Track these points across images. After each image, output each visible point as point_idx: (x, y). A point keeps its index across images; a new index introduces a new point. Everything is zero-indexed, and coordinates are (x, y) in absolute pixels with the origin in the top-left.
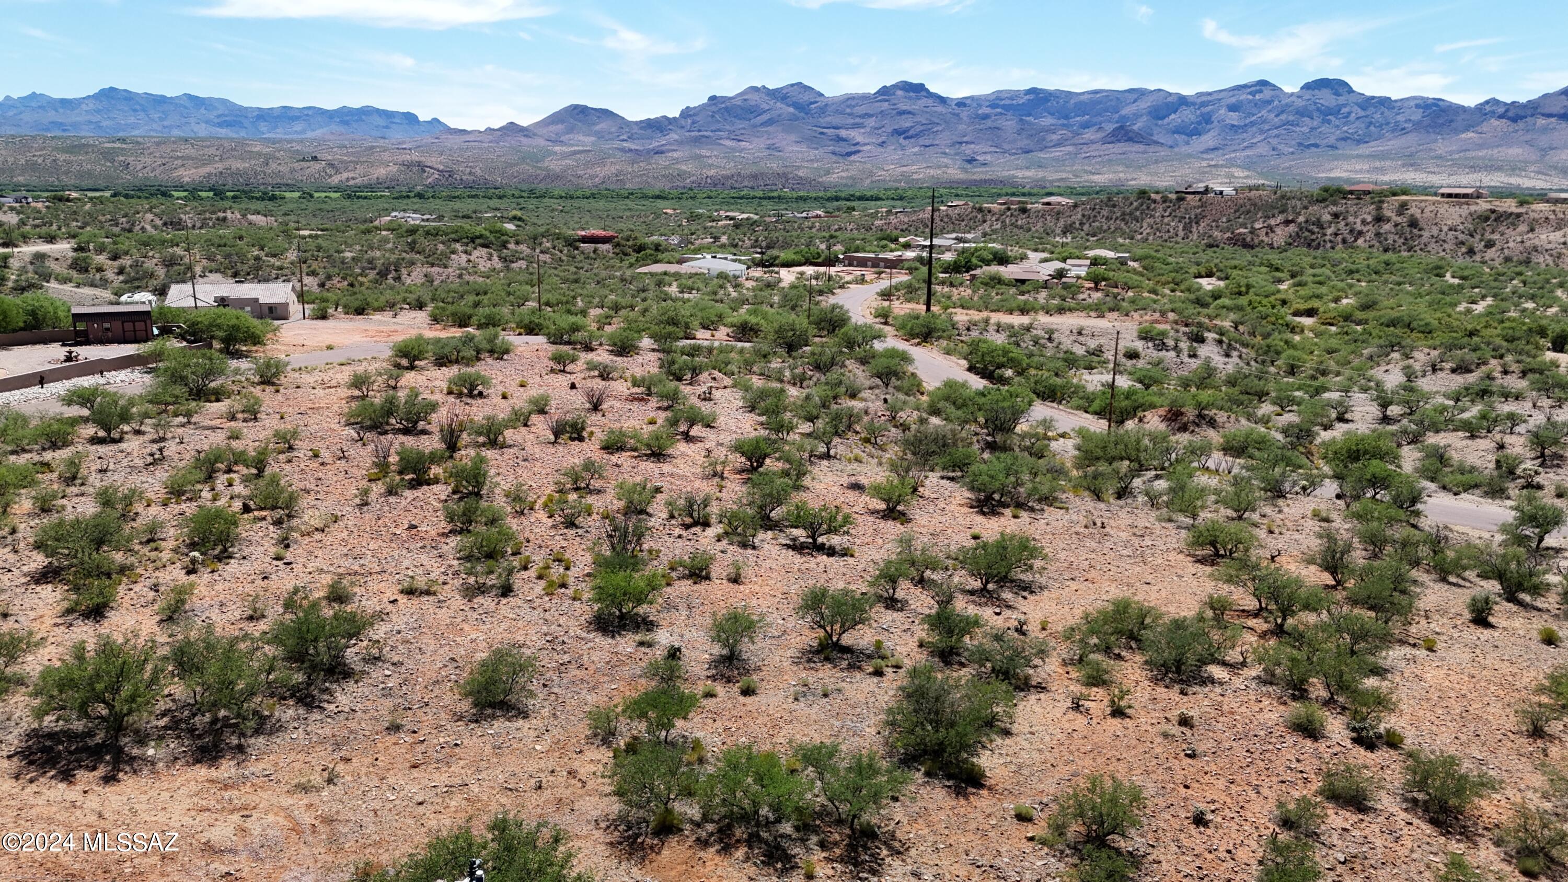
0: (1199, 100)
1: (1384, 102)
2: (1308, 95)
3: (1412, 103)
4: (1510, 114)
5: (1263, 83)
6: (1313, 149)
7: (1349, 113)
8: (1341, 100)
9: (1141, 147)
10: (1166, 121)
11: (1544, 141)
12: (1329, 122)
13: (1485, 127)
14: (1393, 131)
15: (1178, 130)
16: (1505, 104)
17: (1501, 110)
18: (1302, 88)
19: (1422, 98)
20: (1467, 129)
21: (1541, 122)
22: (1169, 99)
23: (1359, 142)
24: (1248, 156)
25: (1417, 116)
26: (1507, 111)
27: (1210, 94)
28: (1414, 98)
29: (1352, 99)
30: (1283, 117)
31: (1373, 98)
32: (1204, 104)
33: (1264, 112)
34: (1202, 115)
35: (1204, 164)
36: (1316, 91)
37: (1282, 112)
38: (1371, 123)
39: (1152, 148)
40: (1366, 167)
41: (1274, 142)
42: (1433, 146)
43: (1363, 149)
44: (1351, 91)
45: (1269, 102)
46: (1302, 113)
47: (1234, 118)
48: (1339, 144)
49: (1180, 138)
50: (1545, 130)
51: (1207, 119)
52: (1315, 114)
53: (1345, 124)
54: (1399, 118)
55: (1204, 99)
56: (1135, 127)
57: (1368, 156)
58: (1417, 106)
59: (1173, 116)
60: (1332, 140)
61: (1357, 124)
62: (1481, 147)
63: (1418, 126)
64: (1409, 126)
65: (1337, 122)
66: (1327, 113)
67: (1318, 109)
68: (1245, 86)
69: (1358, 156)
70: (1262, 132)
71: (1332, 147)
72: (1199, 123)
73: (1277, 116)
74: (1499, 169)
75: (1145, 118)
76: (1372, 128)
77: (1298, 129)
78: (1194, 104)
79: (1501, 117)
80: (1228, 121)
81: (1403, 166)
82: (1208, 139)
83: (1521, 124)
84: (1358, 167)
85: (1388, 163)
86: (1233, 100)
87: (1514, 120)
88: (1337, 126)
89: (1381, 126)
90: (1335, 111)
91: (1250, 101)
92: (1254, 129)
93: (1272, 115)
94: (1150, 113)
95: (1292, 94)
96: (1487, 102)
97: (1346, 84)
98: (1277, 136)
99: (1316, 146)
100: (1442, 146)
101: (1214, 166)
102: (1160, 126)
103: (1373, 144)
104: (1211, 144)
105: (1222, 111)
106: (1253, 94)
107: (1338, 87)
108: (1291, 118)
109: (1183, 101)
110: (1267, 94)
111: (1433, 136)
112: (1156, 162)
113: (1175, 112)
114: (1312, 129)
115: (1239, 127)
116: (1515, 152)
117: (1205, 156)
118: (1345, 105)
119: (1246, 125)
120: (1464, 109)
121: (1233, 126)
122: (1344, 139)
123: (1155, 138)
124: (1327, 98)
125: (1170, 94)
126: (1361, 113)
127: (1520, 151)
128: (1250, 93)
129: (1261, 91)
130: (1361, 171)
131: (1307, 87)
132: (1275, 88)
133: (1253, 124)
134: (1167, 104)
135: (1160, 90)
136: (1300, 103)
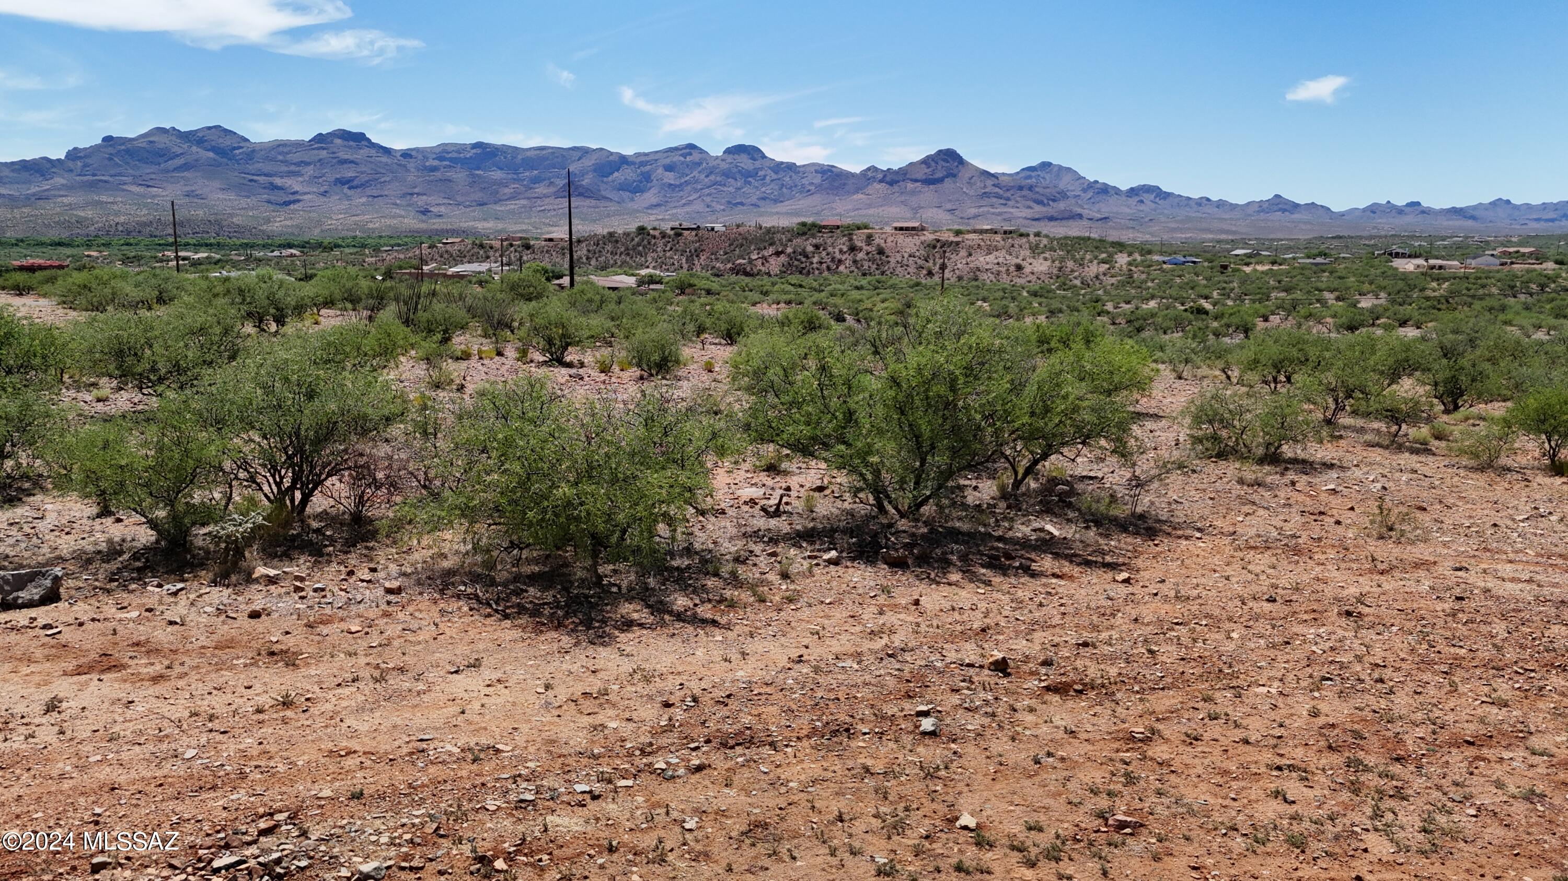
0: (638, 160)
1: (791, 167)
2: (730, 158)
3: (813, 169)
4: (888, 179)
5: (692, 147)
6: (740, 207)
7: (765, 176)
8: (758, 164)
9: (593, 202)
10: (610, 178)
11: (914, 202)
12: (750, 183)
13: (870, 190)
14: (801, 192)
15: (624, 187)
16: (882, 171)
17: (880, 176)
18: (725, 152)
19: (819, 165)
20: (857, 191)
21: (910, 186)
22: (611, 158)
23: (776, 201)
24: (688, 213)
25: (818, 180)
26: (885, 176)
27: (646, 154)
28: (813, 164)
29: (766, 163)
30: (712, 177)
31: (782, 163)
32: (643, 164)
33: (695, 173)
34: (642, 174)
36: (736, 156)
37: (711, 173)
38: (783, 185)
39: (603, 203)
41: (708, 199)
42: (834, 205)
43: (781, 208)
44: (764, 156)
45: (699, 164)
46: (727, 174)
47: (670, 177)
48: (761, 203)
49: (626, 195)
50: (913, 193)
51: (647, 177)
52: (738, 176)
53: (763, 185)
54: (804, 181)
55: (643, 159)
56: (584, 183)
57: (786, 213)
58: (816, 172)
59: (616, 174)
60: (754, 199)
61: (772, 185)
62: (870, 206)
63: (819, 188)
64: (812, 188)
65: (756, 184)
66: (748, 175)
67: (740, 172)
68: (676, 149)
69: (778, 213)
70: (696, 191)
71: (755, 205)
72: (641, 182)
73: (707, 176)
75: (591, 176)
76: (784, 190)
77: (726, 189)
78: (633, 163)
79: (881, 181)
80: (665, 180)
82: (651, 197)
83: (896, 188)
86: (668, 161)
87: (891, 183)
88: (757, 187)
89: (791, 188)
90: (753, 174)
91: (683, 163)
92: (689, 188)
93: (703, 176)
94: (595, 171)
95: (717, 158)
96: (869, 169)
97: (759, 150)
98: (709, 195)
99: (742, 204)
100: (841, 205)
101: (662, 220)
102: (606, 183)
103: (786, 203)
104: (654, 201)
105: (660, 171)
106: (684, 156)
107: (752, 152)
108: (718, 179)
109: (622, 161)
110: (696, 157)
111: (832, 197)
112: (608, 216)
113: (618, 170)
114: (737, 189)
115: (676, 186)
116: (894, 210)
118: (761, 169)
119: (681, 184)
120: (853, 175)
121: (670, 184)
122: (764, 199)
123: (603, 193)
124: (745, 162)
125: (612, 153)
126: (774, 176)
127: (898, 210)
128: (681, 155)
129: (691, 154)
131: (728, 151)
132: (702, 151)
133: (687, 183)
134: (610, 162)
135: (602, 149)
136: (724, 166)
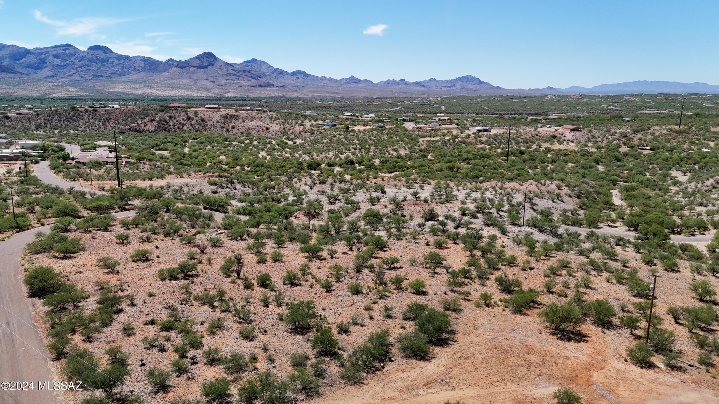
0: (36, 52)
1: (127, 58)
2: (92, 52)
3: (139, 59)
4: (180, 65)
5: (69, 45)
6: (101, 78)
7: (113, 62)
8: (108, 56)
9: (12, 75)
10: (21, 61)
11: (194, 77)
12: (105, 65)
13: (171, 70)
14: (134, 71)
15: (29, 66)
16: (176, 61)
17: (176, 64)
18: (88, 49)
19: (142, 57)
20: (164, 71)
21: (192, 69)
22: (20, 50)
23: (121, 75)
24: (71, 81)
25: (142, 64)
26: (178, 64)
27: (42, 49)
28: (139, 56)
29: (113, 55)
30: (83, 62)
31: (122, 55)
32: (41, 54)
33: (72, 59)
34: (40, 59)
35: (51, 84)
36: (95, 51)
37: (82, 60)
38: (124, 67)
39: (18, 76)
40: (129, 87)
41: (81, 73)
42: (153, 78)
43: (123, 79)
44: (111, 52)
45: (74, 55)
46: (91, 60)
47: (57, 61)
48: (112, 76)
49: (31, 70)
50: (193, 72)
51: (43, 61)
52: (98, 61)
53: (113, 66)
54: (135, 65)
55: (40, 51)
56: (4, 64)
57: (128, 82)
58: (141, 60)
59: (24, 59)
60: (108, 74)
61: (117, 67)
62: (172, 79)
63: (144, 69)
64: (140, 68)
65: (108, 66)
66: (103, 61)
67: (98, 59)
68: (59, 46)
69: (123, 82)
70: (74, 69)
71: (109, 77)
72: (40, 63)
73: (79, 61)
74: (182, 88)
75: (8, 60)
76: (124, 69)
77: (91, 68)
78: (34, 53)
79: (176, 66)
80: (55, 63)
81: (145, 86)
82: (46, 72)
83: (184, 70)
84: (126, 87)
85: (138, 85)
86: (55, 53)
87: (182, 68)
88: (109, 68)
89: (128, 68)
90: (107, 60)
91: (64, 54)
92: (69, 67)
93: (77, 61)
94: (10, 57)
95: (84, 52)
96: (169, 60)
97: (108, 49)
98: (81, 71)
99: (102, 76)
100: (157, 78)
101: (58, 85)
102: (19, 64)
103: (127, 76)
104: (49, 74)
105: (51, 58)
106: (65, 50)
107: (105, 49)
108: (87, 63)
109: (27, 52)
110: (71, 51)
111: (151, 74)
112: (23, 83)
113: (25, 57)
114: (98, 68)
115: (61, 66)
116: (185, 81)
117: (47, 80)
118: (111, 58)
119: (64, 65)
120: (162, 63)
121: (58, 65)
122: (114, 74)
123: (17, 70)
124: (101, 54)
125: (20, 48)
126: (118, 62)
127: (187, 81)
128: (63, 50)
129: (68, 49)
130: (128, 89)
131: (90, 48)
132: (75, 48)
133: (68, 65)
134: (19, 53)
135: (13, 46)
136: (89, 56)
